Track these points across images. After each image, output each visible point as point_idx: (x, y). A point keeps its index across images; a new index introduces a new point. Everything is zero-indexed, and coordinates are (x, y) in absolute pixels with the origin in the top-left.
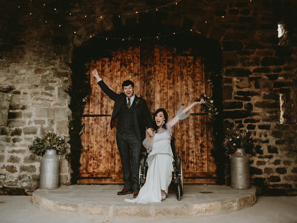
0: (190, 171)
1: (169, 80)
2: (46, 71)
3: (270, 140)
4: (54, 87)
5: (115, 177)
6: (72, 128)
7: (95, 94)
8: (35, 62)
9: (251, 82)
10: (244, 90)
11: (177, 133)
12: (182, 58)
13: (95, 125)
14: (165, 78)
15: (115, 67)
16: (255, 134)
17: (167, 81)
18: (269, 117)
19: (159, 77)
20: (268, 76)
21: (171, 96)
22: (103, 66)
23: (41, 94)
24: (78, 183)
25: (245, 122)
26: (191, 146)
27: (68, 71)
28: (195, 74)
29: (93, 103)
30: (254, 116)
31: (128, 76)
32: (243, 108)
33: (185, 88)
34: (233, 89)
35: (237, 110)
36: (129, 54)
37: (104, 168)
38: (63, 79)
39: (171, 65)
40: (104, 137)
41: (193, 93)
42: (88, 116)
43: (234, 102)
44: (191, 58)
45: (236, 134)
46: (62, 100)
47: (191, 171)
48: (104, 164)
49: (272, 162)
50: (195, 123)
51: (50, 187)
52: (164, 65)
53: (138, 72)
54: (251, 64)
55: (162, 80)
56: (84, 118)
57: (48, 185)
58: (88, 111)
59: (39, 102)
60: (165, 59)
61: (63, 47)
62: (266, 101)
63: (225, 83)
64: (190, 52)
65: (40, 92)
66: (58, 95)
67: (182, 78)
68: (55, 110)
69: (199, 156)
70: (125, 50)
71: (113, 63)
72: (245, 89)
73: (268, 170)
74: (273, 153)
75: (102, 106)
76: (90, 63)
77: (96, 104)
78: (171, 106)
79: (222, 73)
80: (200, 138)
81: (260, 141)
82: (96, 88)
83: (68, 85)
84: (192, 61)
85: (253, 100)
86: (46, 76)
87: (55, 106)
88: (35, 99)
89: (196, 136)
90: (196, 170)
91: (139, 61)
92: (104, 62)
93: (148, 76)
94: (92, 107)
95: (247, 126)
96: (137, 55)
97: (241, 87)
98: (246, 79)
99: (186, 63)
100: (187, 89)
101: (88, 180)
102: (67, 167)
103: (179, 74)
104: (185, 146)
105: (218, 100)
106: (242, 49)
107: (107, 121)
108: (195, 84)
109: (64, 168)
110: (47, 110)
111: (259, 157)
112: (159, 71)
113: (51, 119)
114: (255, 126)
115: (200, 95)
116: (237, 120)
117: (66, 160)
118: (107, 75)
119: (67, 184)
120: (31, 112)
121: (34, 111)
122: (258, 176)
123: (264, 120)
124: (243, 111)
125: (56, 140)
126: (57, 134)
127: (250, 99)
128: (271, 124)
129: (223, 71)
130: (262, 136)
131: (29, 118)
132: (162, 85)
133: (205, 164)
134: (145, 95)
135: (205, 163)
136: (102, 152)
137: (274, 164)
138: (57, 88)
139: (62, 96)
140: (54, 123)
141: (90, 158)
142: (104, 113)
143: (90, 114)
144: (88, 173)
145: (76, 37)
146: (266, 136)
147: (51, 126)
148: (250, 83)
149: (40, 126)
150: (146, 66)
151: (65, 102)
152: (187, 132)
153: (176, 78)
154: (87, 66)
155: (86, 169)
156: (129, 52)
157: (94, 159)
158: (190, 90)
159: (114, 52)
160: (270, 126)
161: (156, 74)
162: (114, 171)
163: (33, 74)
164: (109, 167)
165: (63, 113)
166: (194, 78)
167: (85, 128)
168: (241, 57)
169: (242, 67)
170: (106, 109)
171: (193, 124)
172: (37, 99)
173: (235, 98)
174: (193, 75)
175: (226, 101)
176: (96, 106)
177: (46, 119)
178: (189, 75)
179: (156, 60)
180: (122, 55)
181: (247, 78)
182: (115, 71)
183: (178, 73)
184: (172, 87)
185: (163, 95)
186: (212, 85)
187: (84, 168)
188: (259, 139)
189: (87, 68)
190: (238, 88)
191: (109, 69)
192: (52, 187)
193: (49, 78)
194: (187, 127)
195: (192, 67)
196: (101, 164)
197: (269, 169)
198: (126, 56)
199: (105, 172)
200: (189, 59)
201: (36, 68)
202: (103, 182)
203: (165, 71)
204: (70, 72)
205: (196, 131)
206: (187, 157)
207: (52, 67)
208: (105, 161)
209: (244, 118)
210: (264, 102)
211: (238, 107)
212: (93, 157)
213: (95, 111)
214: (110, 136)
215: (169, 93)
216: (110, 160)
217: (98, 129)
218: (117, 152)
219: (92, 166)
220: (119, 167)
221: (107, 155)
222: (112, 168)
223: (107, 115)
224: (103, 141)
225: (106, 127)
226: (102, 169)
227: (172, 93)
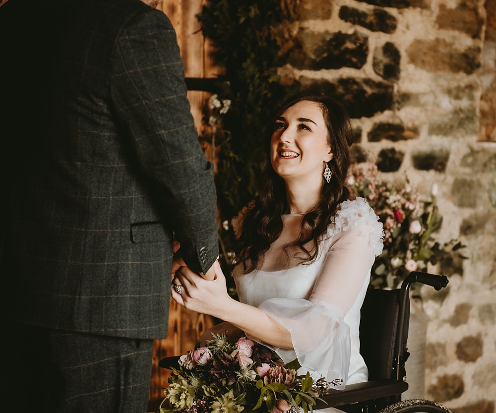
18: (450, 116)
25: (374, 136)
30: (402, 106)
32: (368, 71)
43: (340, 32)
49: (446, 316)
62: (444, 41)
85: (404, 32)
95: (376, 156)
114: (403, 155)
124: (368, 81)
127: (392, 26)
128: (452, 147)
137: (452, 324)
160: (447, 155)
173: (345, 13)
175: (311, 24)
209: (370, 115)
210: (438, 41)
211: (354, 60)
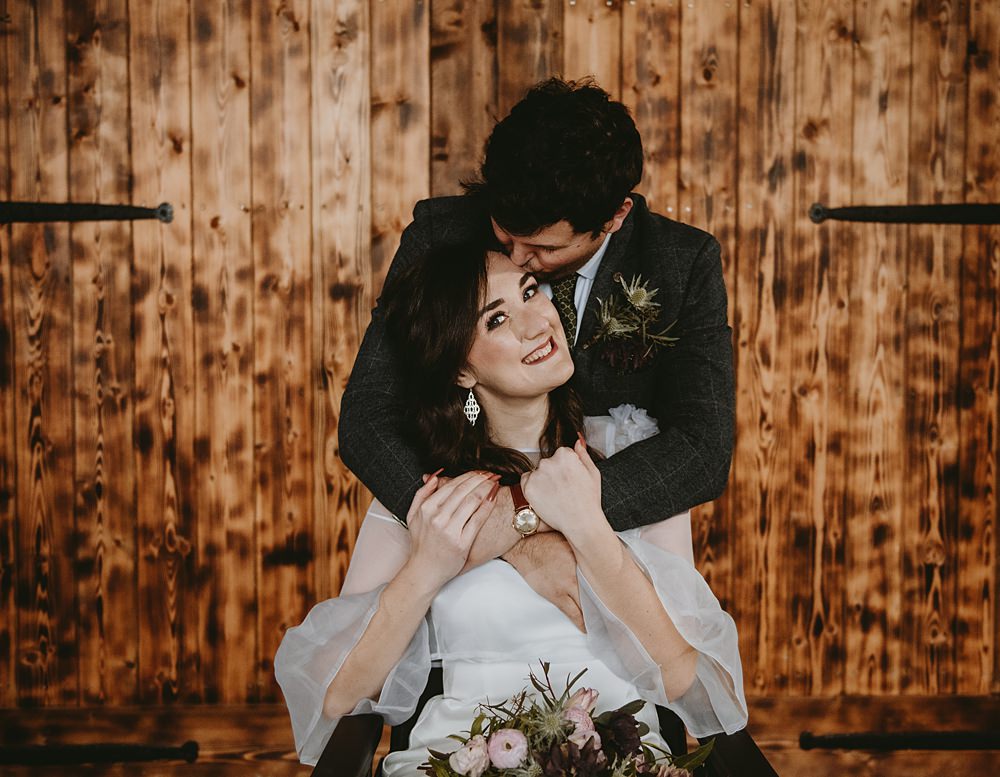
0: (851, 688)
5: (215, 743)
11: (756, 374)
13: (23, 294)
21: (713, 50)
26: (864, 484)
37: (120, 675)
40: (113, 405)
41: (901, 23)
47: (864, 691)
48: (119, 637)
50: (907, 287)
69: (930, 568)
75: (82, 121)
77: (21, 107)
78: (709, 136)
80: (945, 421)
89: (911, 398)
90: (905, 683)
104: (820, 478)
107: (138, 262)
115: (963, 44)
133: (979, 634)
134: (479, 32)
135: (978, 625)
136: (95, 540)
142: (102, 188)
152: (840, 366)
157: (26, 600)
162: (214, 695)
164: (166, 662)
170: (117, 157)
171: (893, 298)
185: (640, 38)
194: (843, 321)
196: (96, 642)
199: (128, 710)
205: (917, 357)
206: (830, 577)
208: (125, 616)
212: (14, 577)
213: (14, 166)
214: (164, 393)
215: (695, 21)
216: (171, 601)
217: (54, 333)
218: (230, 535)
219: (8, 660)
220: (252, 662)
221: (142, 565)
222: (194, 668)
223: (131, 208)
224: (101, 439)
225: (127, 320)
226: (102, 678)
227: (719, 20)
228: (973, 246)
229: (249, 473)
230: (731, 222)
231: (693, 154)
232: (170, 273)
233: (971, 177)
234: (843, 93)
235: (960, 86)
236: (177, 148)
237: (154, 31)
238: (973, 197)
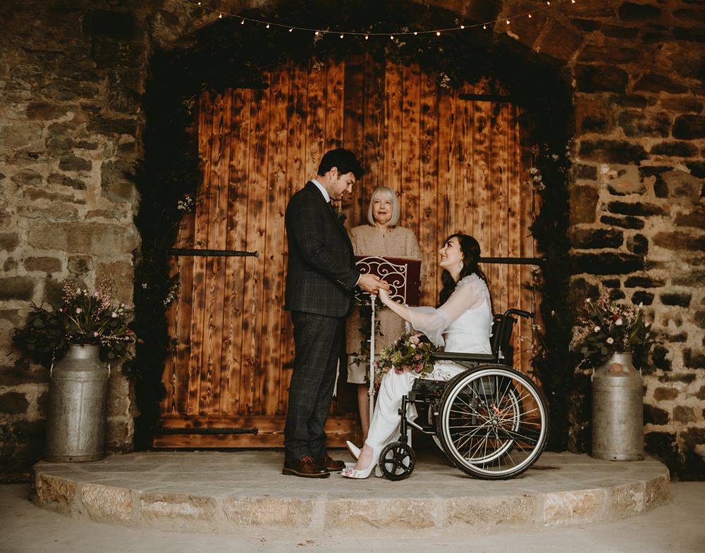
1: (423, 161)
2: (64, 113)
3: (689, 333)
4: (90, 162)
5: (264, 429)
6: (145, 286)
7: (212, 190)
8: (30, 82)
9: (646, 179)
10: (628, 199)
12: (462, 103)
13: (210, 279)
14: (414, 156)
15: (271, 115)
16: (652, 316)
17: (417, 167)
18: (690, 275)
19: (396, 152)
20: (689, 165)
21: (429, 208)
22: (236, 111)
23: (48, 181)
24: (155, 447)
25: (628, 284)
27: (135, 118)
28: (494, 150)
29: (204, 218)
30: (651, 269)
31: (308, 143)
32: (624, 249)
33: (466, 189)
34: (600, 195)
35: (609, 253)
36: (312, 81)
37: (233, 404)
38: (118, 140)
39: (431, 122)
40: (236, 314)
41: (487, 201)
42: (189, 252)
43: (602, 230)
44: (485, 105)
45: (612, 314)
46: (116, 202)
48: (234, 391)
49: (693, 392)
51: (79, 454)
52: (412, 120)
53: (338, 134)
54: (648, 131)
55: (404, 160)
56: (177, 260)
57: (75, 449)
58: (191, 238)
59: (40, 203)
60: (415, 104)
61: (120, 44)
62: (682, 232)
63: (580, 177)
64: (483, 88)
65: (46, 174)
66: (102, 185)
67: (461, 159)
68: (92, 230)
70: (300, 70)
71: (266, 104)
72: (631, 196)
73: (682, 413)
74: (696, 368)
75: (232, 225)
76: (197, 99)
77: (213, 221)
78: (428, 235)
79: (568, 150)
81: (665, 336)
82: (215, 172)
83: (133, 157)
84: (488, 116)
85: (650, 229)
86: (65, 126)
87: (94, 219)
88: (27, 195)
91: (342, 105)
92: (238, 102)
93: (366, 148)
94: (203, 228)
95: (632, 295)
96: (335, 87)
97: (618, 190)
98: (632, 170)
99: (472, 121)
100: (473, 190)
101: (186, 439)
102: (127, 399)
103: (451, 148)
105: (555, 225)
106: (626, 90)
107: (247, 269)
108: (495, 177)
109: (118, 400)
110: (67, 228)
111: (661, 379)
112: (397, 137)
113: (78, 256)
114: (653, 295)
115: (507, 209)
116: (607, 278)
117: (124, 377)
118: (248, 138)
119: (124, 450)
120: (14, 233)
121: (25, 231)
122: (658, 428)
123: (676, 282)
124: (623, 255)
125: (100, 316)
126: (104, 300)
127: (640, 225)
128: (693, 293)
129: (573, 144)
130: (669, 323)
131: (8, 251)
132: (404, 174)
134: (357, 201)
136: (227, 359)
137: (698, 397)
138: (100, 165)
139: (113, 190)
140: (87, 270)
141: (193, 375)
142: (237, 246)
143: (195, 248)
144: (187, 418)
145: (161, 19)
146: (679, 323)
147: (80, 277)
148: (642, 181)
149: (44, 274)
150: (361, 120)
151: (123, 206)
153: (443, 159)
154: (189, 107)
155: (179, 405)
156: (313, 75)
157: (204, 379)
158: (479, 194)
159: (269, 74)
160: (689, 297)
161: (387, 144)
162: (264, 412)
163: (20, 119)
164: (249, 400)
165: (116, 240)
166: (493, 162)
167: (178, 287)
168: (622, 110)
169: (624, 138)
170: (242, 236)
172: (35, 195)
173: (605, 220)
174: (489, 153)
175: (580, 226)
176: (213, 226)
177: (62, 256)
178: (480, 153)
179: (388, 107)
180: (294, 85)
181: (636, 168)
182: (273, 128)
183: (449, 145)
184: (432, 182)
185: (407, 204)
186: (540, 181)
187: (174, 404)
188: (661, 330)
189: (190, 113)
190: (611, 193)
191: (254, 120)
192: (85, 454)
193: (75, 135)
195: (486, 130)
196: (226, 392)
197: (686, 410)
198: (303, 86)
199: (236, 416)
200: (478, 109)
201: (30, 99)
202: (231, 443)
203: (415, 139)
204: (140, 120)
207: (83, 100)
208: (236, 384)
209: (626, 273)
210: (676, 233)
211: (612, 243)
212: (200, 371)
213: (209, 239)
214: (253, 311)
215: (424, 200)
216: (252, 380)
217: (219, 292)
218: (272, 358)
219: (196, 398)
220: (277, 400)
221: (243, 368)
222: (258, 403)
223: (246, 252)
224: (231, 326)
225: (243, 288)
226: (227, 405)
227: (431, 200)
228: (511, 271)
229: (279, 337)
230: (435, 261)
231: (423, 240)
232: (257, 273)
233: (510, 250)
234: (470, 223)
235: (506, 222)
236: (261, 234)
237: (256, 199)
238: (511, 256)
